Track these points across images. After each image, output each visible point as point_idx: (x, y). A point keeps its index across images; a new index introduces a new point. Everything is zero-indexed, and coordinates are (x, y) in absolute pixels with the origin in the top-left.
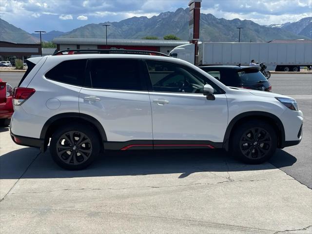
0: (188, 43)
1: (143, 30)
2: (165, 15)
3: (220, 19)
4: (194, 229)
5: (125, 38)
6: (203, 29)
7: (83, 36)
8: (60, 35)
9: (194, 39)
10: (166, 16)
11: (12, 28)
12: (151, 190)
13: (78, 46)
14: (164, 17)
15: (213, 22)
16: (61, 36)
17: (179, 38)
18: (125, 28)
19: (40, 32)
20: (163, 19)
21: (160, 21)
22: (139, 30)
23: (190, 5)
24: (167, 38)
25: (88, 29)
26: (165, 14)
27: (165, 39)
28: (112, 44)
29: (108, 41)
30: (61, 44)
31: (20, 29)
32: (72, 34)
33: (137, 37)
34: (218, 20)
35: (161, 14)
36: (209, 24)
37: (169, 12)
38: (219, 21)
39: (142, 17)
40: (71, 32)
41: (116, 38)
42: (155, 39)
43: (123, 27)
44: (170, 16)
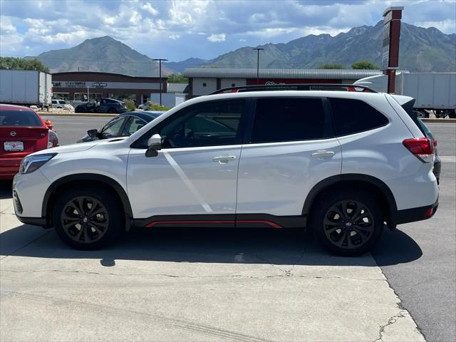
0: (380, 74)
1: (324, 54)
2: (359, 31)
3: (449, 36)
4: (174, 332)
5: (294, 68)
6: (421, 52)
7: (232, 65)
8: (200, 65)
9: (389, 68)
10: (360, 33)
11: (135, 54)
12: (165, 279)
13: (219, 80)
14: (357, 34)
15: (439, 40)
16: (202, 66)
17: (375, 65)
18: (296, 51)
19: (160, 60)
20: (356, 38)
21: (351, 40)
22: (317, 54)
23: (385, 15)
24: (357, 66)
25: (240, 55)
26: (358, 29)
27: (354, 68)
28: (269, 77)
29: (259, 72)
30: (195, 78)
31: (145, 56)
32: (217, 62)
33: (314, 66)
34: (445, 37)
35: (352, 30)
36: (430, 44)
37: (365, 26)
38: (449, 38)
39: (324, 34)
40: (216, 60)
41: (280, 68)
42: (339, 68)
43: (293, 51)
44: (367, 33)
